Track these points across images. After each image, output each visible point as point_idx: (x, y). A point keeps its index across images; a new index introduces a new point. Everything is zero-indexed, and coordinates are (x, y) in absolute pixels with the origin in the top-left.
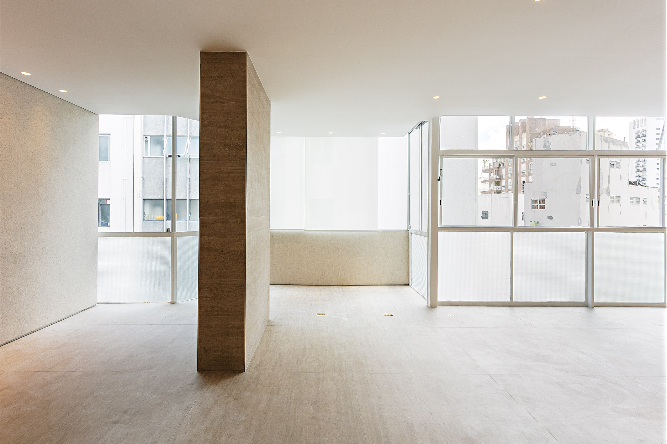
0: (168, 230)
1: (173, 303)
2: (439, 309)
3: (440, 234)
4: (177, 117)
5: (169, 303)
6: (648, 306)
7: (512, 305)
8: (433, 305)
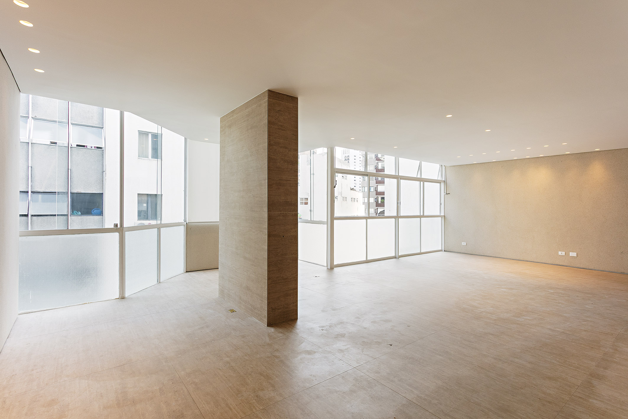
0: (116, 225)
1: (122, 298)
2: (335, 269)
3: (335, 221)
4: (125, 112)
5: (116, 299)
6: (416, 254)
7: (367, 262)
8: (332, 267)
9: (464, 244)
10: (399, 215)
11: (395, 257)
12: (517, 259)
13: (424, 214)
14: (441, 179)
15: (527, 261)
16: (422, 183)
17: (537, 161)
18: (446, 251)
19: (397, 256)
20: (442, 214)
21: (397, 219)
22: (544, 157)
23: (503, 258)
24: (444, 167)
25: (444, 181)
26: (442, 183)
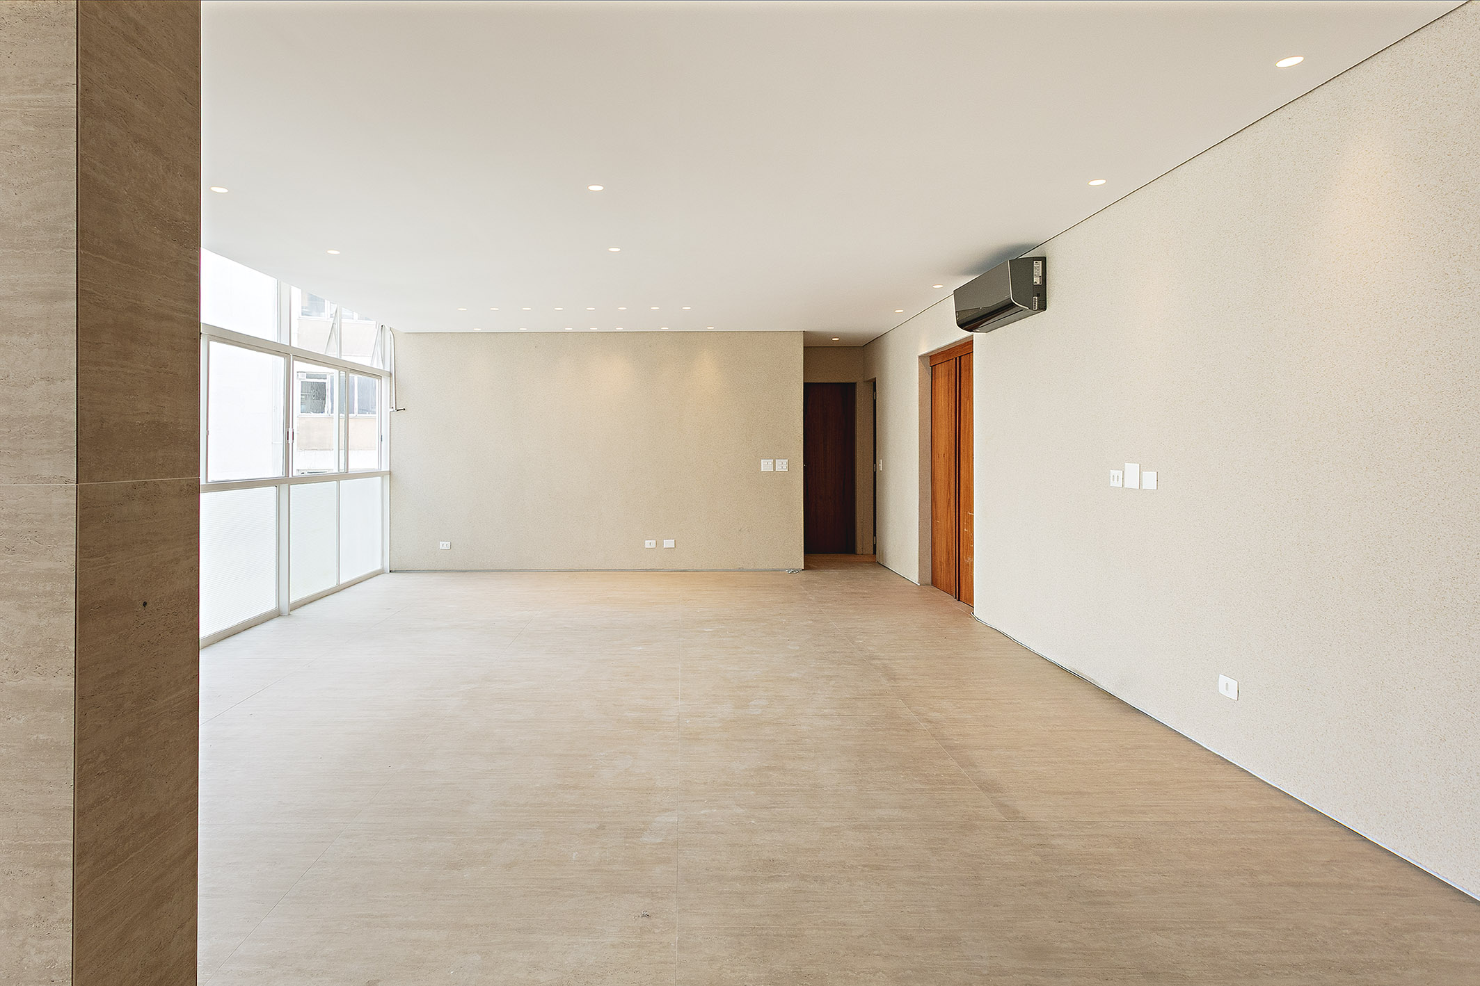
9: (444, 545)
10: (290, 476)
11: (277, 614)
12: (569, 568)
13: (348, 469)
14: (382, 368)
15: (588, 570)
16: (343, 374)
17: (608, 340)
18: (395, 571)
19: (285, 608)
20: (385, 468)
21: (284, 487)
22: (620, 334)
23: (538, 571)
24: (388, 334)
25: (391, 374)
26: (383, 379)
